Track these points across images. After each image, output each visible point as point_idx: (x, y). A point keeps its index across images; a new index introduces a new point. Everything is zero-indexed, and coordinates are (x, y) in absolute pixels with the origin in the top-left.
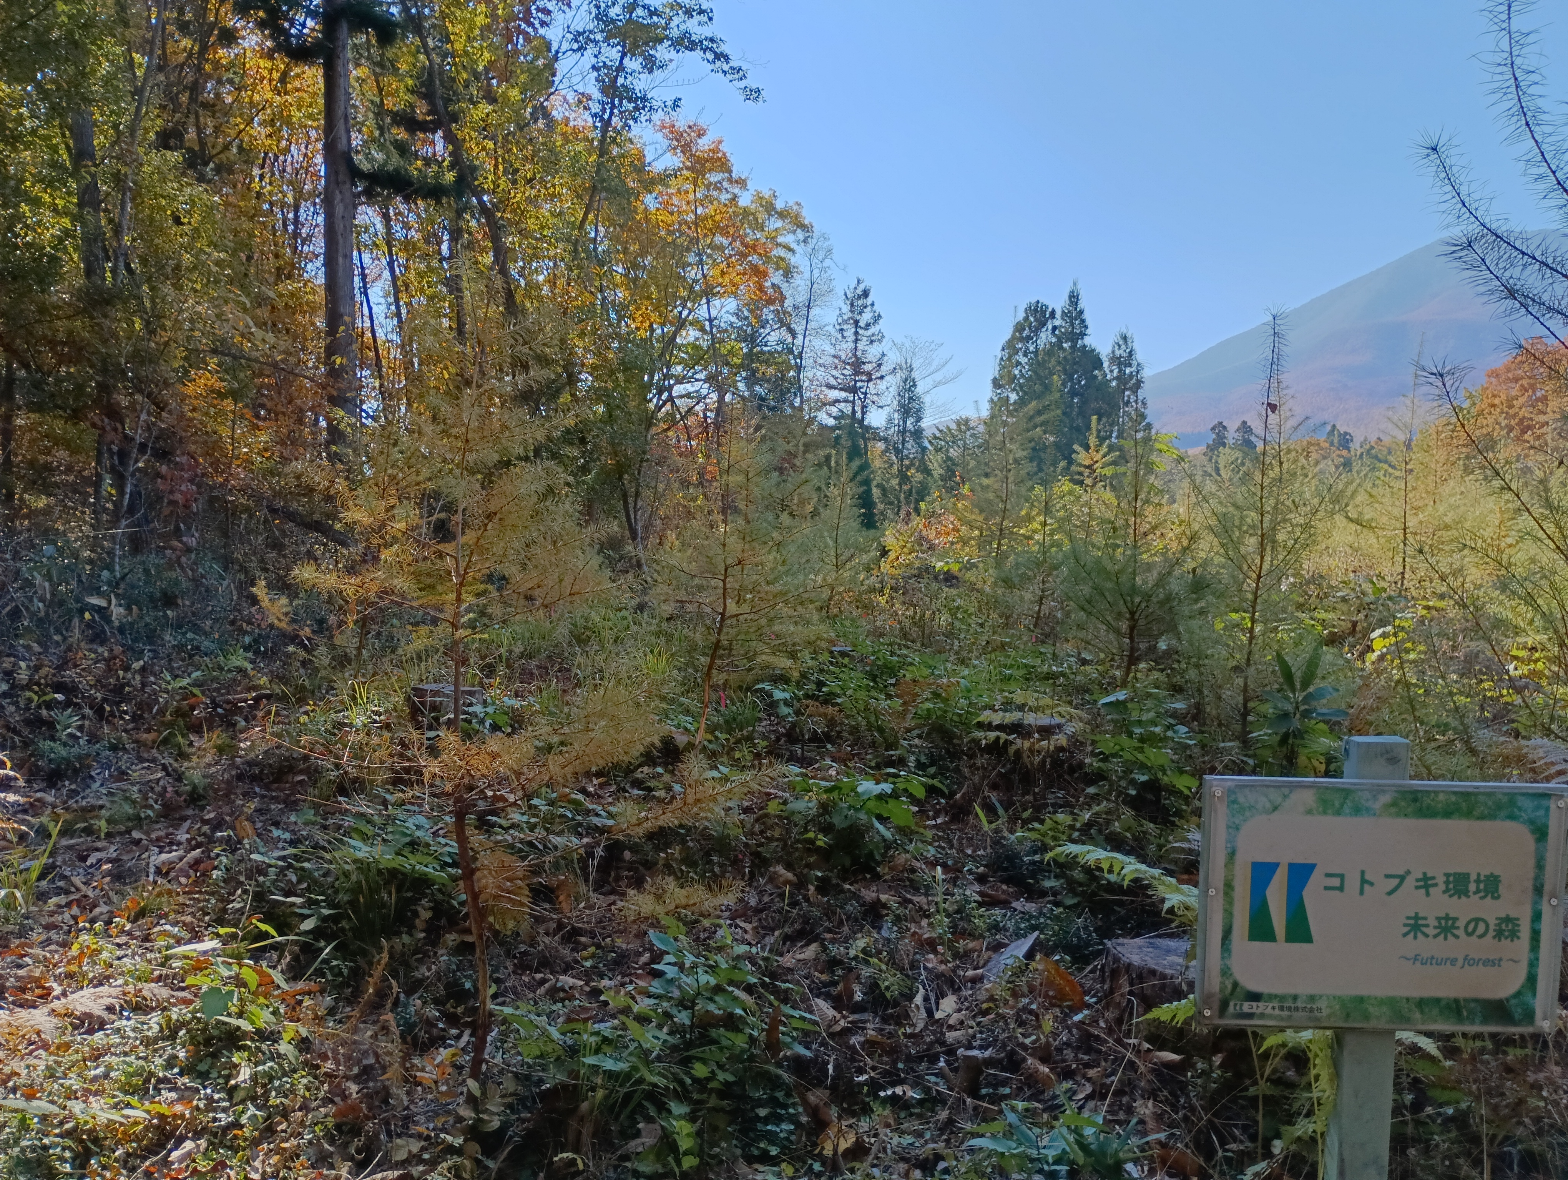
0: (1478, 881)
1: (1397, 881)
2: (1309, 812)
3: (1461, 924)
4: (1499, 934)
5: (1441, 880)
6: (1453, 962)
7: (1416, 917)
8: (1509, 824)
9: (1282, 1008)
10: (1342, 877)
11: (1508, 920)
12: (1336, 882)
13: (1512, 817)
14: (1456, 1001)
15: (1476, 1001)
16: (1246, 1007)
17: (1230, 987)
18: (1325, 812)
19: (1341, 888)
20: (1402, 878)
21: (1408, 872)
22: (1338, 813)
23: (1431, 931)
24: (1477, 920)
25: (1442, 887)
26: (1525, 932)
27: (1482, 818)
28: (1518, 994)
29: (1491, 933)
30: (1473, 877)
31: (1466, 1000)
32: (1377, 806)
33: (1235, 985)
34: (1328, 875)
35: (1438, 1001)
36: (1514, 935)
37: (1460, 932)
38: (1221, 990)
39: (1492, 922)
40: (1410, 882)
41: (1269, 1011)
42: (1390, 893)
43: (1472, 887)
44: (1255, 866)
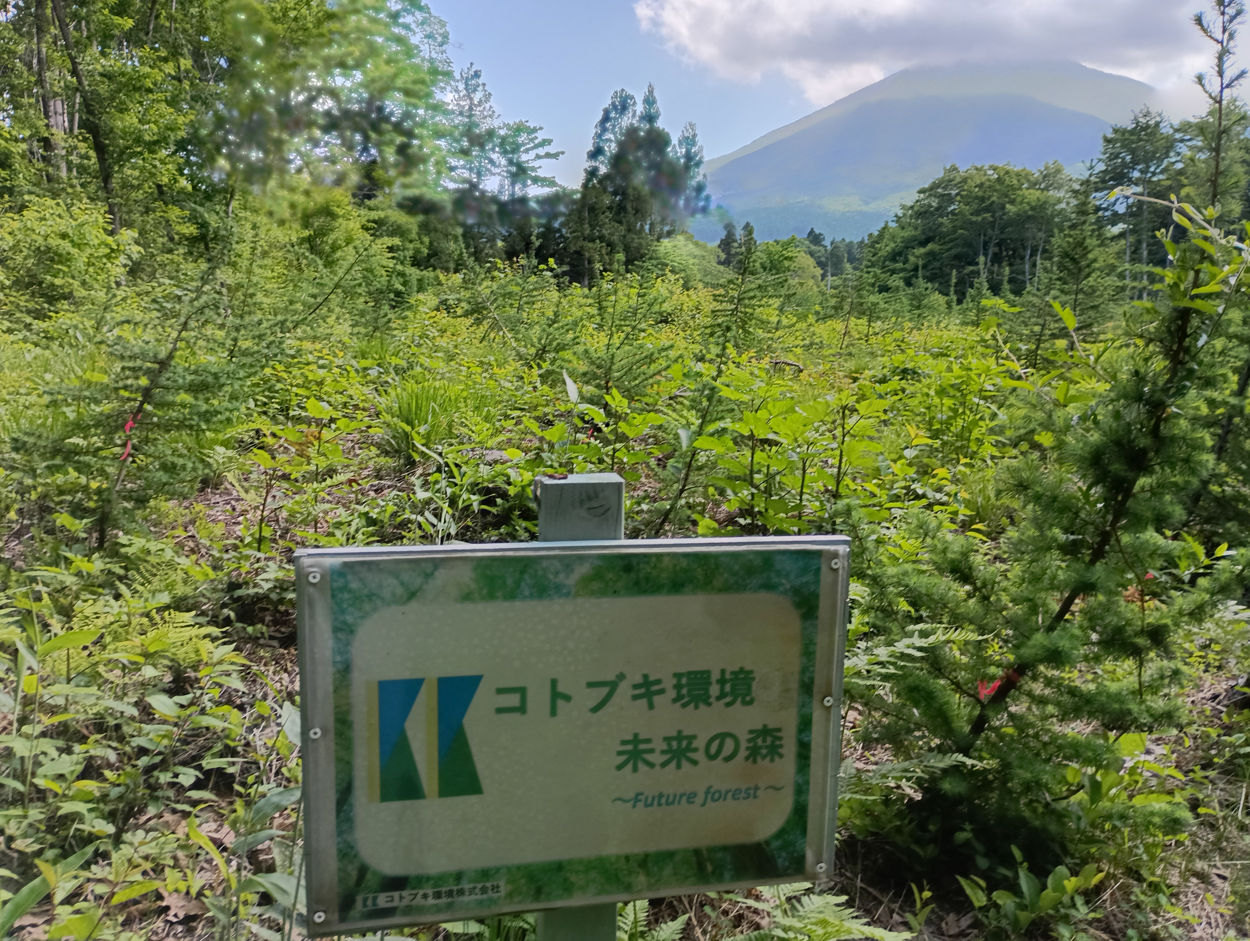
0: (722, 681)
1: (605, 691)
2: (467, 597)
3: (700, 743)
4: (754, 754)
5: (669, 683)
6: (691, 797)
7: (636, 740)
8: (764, 596)
9: (438, 895)
10: (522, 691)
11: (765, 731)
12: (514, 700)
13: (769, 587)
14: (697, 852)
15: (725, 848)
16: (383, 901)
17: (354, 874)
18: (491, 596)
19: (522, 709)
20: (613, 686)
21: (621, 677)
22: (511, 596)
23: (656, 758)
24: (722, 736)
25: (672, 694)
26: (790, 749)
27: (726, 589)
28: (781, 833)
29: (743, 753)
30: (715, 676)
31: (712, 850)
32: (572, 580)
33: (363, 870)
34: (500, 691)
35: (670, 855)
36: (774, 751)
37: (699, 756)
38: (341, 880)
39: (744, 737)
40: (624, 690)
41: (419, 901)
42: (595, 709)
43: (715, 690)
44: (385, 687)
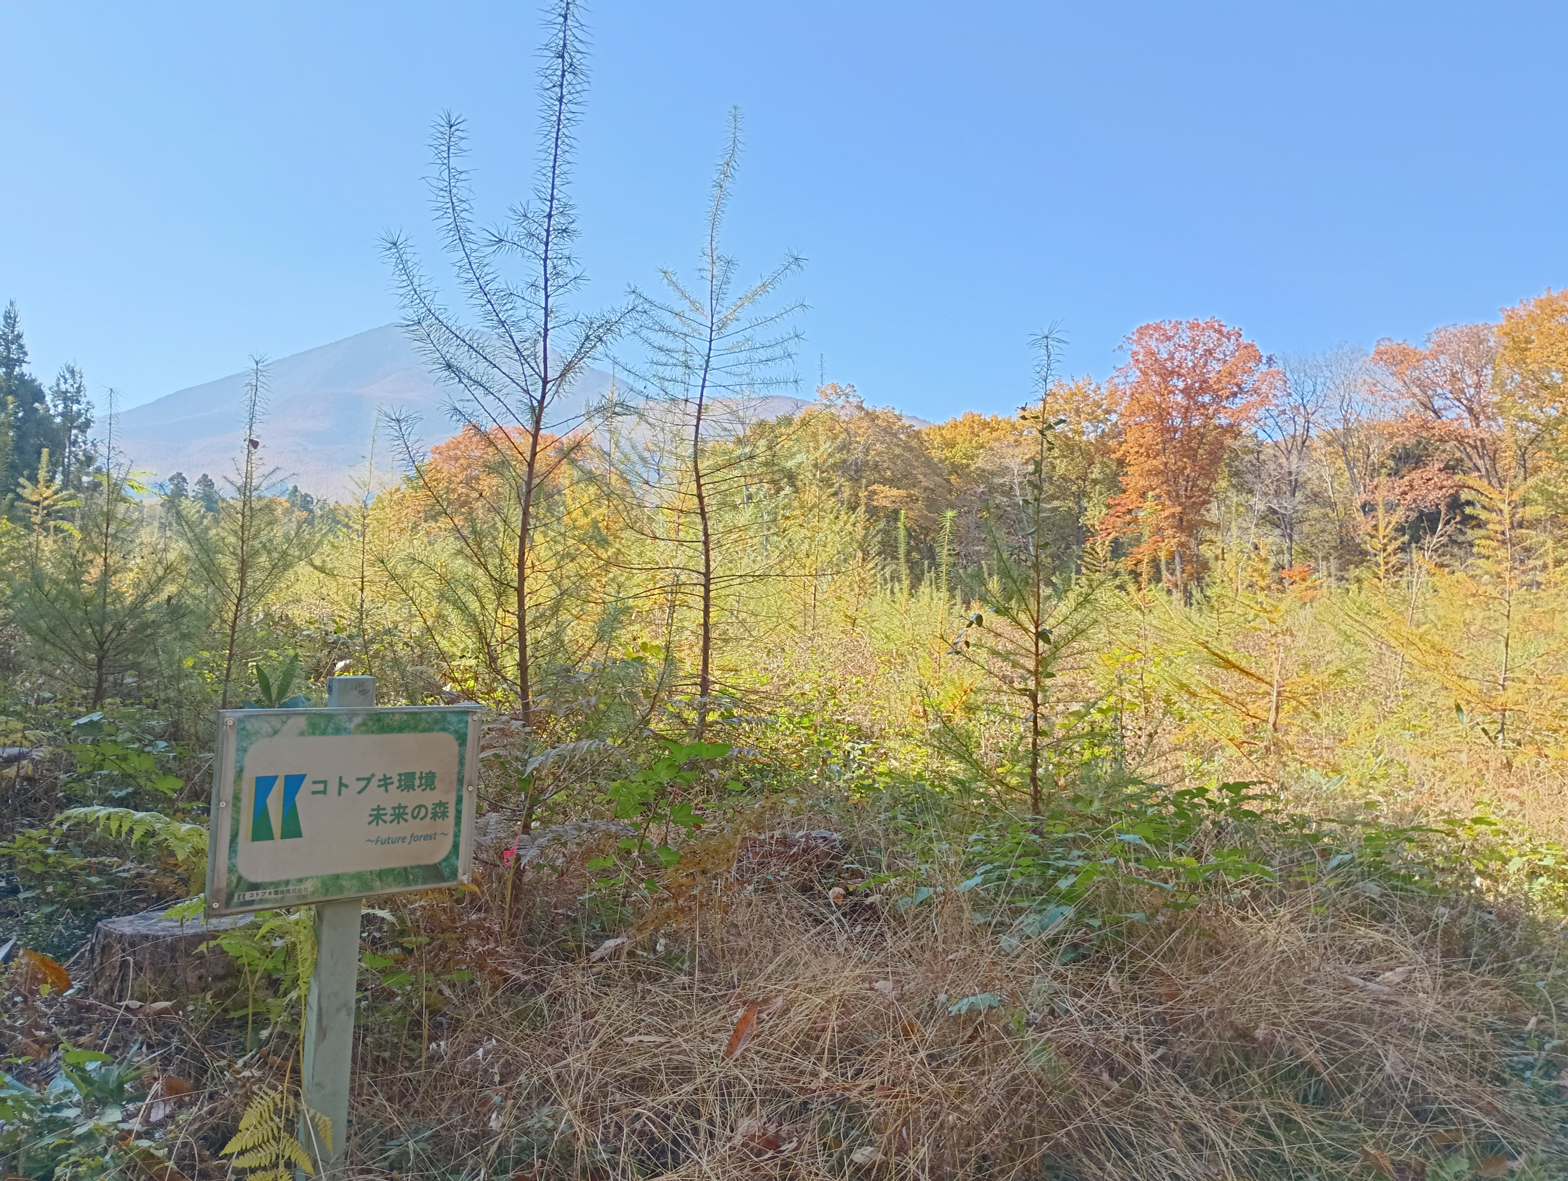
0: (421, 778)
1: (364, 783)
2: (302, 734)
3: (409, 811)
4: (435, 816)
5: (395, 779)
6: (403, 839)
7: (379, 809)
8: (442, 734)
9: (276, 893)
10: (325, 782)
11: (441, 804)
12: (320, 787)
13: (444, 729)
14: (405, 869)
15: (419, 867)
16: (248, 896)
17: (235, 881)
18: (314, 733)
19: (324, 792)
20: (369, 780)
21: (373, 775)
22: (324, 733)
23: (388, 818)
24: (420, 807)
25: (397, 784)
26: (452, 813)
27: (424, 731)
28: (447, 859)
29: (430, 815)
30: (418, 775)
31: (412, 867)
32: (352, 726)
33: (240, 878)
34: (314, 782)
35: (393, 870)
36: (444, 815)
37: (409, 817)
38: (228, 885)
39: (430, 807)
40: (374, 782)
41: (267, 896)
42: (360, 792)
43: (417, 782)
44: (258, 779)
